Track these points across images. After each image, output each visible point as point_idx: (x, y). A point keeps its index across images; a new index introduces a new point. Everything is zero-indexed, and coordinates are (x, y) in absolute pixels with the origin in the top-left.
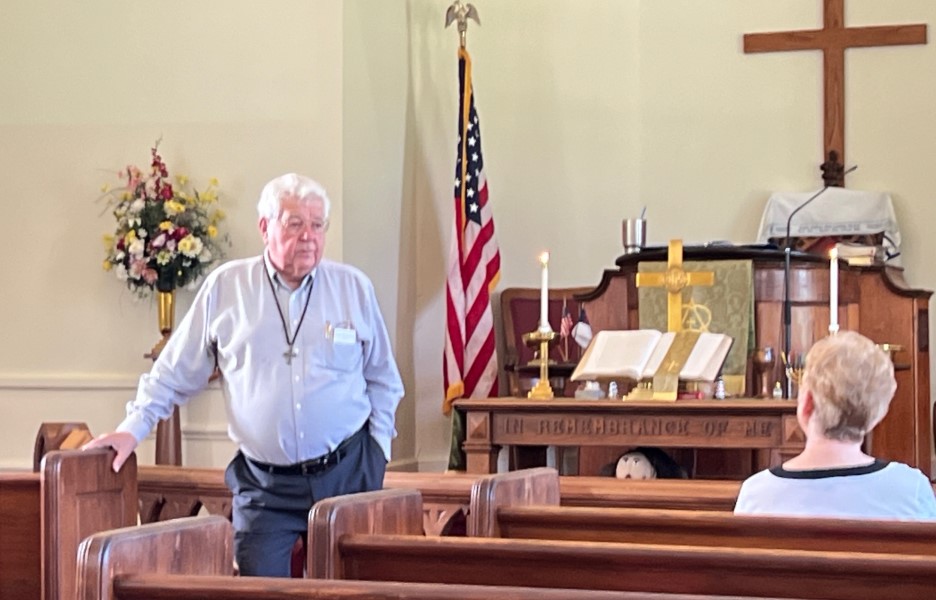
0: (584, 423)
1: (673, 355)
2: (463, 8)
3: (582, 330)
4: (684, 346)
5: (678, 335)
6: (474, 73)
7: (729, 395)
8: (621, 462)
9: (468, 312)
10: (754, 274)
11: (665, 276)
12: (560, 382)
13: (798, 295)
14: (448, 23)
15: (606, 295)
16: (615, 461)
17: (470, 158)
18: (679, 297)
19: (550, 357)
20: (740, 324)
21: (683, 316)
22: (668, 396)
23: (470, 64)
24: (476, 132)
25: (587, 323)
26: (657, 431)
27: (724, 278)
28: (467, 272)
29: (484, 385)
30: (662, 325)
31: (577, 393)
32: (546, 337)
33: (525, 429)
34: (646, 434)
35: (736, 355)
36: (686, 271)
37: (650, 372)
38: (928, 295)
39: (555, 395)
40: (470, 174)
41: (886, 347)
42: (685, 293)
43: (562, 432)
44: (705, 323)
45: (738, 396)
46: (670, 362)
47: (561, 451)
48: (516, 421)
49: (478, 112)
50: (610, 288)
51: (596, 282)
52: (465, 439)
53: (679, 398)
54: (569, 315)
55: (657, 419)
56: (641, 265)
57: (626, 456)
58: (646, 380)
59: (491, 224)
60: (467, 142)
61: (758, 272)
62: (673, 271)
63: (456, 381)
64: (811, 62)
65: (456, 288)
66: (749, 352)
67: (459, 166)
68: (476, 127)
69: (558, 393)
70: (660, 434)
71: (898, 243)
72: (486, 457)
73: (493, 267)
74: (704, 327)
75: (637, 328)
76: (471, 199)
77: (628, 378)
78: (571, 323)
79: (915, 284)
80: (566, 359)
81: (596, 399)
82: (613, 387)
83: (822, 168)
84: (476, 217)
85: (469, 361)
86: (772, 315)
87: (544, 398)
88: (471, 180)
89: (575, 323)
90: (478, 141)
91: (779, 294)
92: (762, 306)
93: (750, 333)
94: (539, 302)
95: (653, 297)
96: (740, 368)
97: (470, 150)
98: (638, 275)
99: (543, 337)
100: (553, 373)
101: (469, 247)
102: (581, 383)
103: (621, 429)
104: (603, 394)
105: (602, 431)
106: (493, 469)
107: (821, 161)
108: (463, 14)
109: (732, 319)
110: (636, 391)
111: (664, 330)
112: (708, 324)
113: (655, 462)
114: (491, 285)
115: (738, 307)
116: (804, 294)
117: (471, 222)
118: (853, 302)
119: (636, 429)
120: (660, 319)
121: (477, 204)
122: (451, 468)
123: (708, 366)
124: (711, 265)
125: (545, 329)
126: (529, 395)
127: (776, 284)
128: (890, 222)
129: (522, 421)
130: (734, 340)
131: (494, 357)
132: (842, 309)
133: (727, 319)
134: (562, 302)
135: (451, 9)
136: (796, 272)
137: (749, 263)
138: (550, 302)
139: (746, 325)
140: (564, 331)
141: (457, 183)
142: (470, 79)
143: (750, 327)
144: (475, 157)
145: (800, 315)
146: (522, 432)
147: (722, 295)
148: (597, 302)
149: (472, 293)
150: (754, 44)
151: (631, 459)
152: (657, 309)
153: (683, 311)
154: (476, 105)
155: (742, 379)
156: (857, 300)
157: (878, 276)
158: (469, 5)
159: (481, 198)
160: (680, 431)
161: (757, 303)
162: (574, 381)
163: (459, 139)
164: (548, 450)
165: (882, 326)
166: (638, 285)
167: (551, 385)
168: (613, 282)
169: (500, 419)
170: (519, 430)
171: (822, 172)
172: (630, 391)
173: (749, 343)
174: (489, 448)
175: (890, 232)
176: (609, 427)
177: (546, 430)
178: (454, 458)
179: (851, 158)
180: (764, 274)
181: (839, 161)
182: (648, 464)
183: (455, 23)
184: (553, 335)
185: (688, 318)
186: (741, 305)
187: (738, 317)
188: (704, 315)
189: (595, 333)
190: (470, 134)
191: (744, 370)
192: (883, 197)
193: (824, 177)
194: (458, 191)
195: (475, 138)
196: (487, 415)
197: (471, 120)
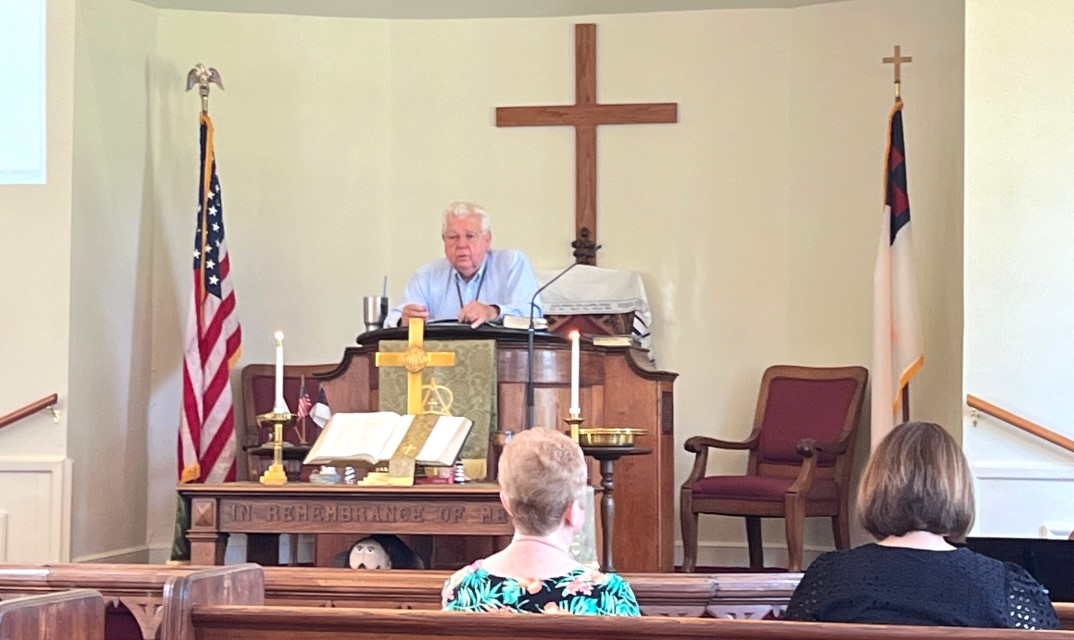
0: (316, 509)
1: (411, 438)
2: (205, 73)
3: (321, 411)
4: (423, 426)
5: (417, 417)
6: (215, 139)
7: (469, 479)
8: (355, 550)
9: (206, 389)
10: (498, 354)
11: (406, 356)
12: (295, 466)
13: (542, 376)
14: (189, 88)
15: (347, 374)
16: (348, 549)
17: (211, 227)
18: (419, 377)
19: (284, 439)
20: (482, 405)
21: (423, 398)
22: (405, 481)
23: (212, 131)
24: (217, 201)
25: (327, 404)
26: (391, 517)
27: (466, 359)
28: (205, 346)
29: (221, 467)
30: (402, 407)
31: (312, 477)
32: (280, 418)
33: (254, 516)
34: (381, 521)
35: (476, 438)
36: (426, 350)
37: (386, 455)
38: (675, 376)
39: (289, 480)
40: (211, 246)
41: (628, 431)
42: (426, 373)
43: (293, 519)
44: (446, 404)
45: (477, 481)
46: (407, 445)
47: (294, 537)
48: (244, 507)
49: (220, 181)
50: (352, 369)
51: (338, 359)
52: (189, 527)
53: (415, 483)
54: (307, 395)
55: (392, 504)
56: (381, 343)
57: (360, 545)
58: (384, 464)
59: (232, 297)
60: (208, 211)
61: (501, 352)
62: (414, 350)
63: (191, 463)
64: (563, 138)
65: (194, 364)
66: (491, 434)
67: (199, 237)
68: (217, 196)
69: (291, 476)
70: (395, 521)
71: (648, 323)
72: (212, 545)
73: (234, 343)
74: (446, 408)
75: (377, 410)
76: (211, 271)
77: (365, 461)
78: (310, 404)
79: (663, 367)
80: (303, 441)
81: (331, 483)
82: (349, 471)
83: (574, 245)
84: (216, 290)
85: (207, 440)
86: (515, 396)
87: (277, 483)
88: (211, 251)
89: (314, 404)
90: (219, 209)
91: (523, 377)
92: (505, 387)
93: (493, 415)
94: (273, 378)
95: (393, 376)
96: (482, 450)
97: (211, 219)
98: (377, 354)
99: (278, 418)
100: (287, 455)
101: (208, 321)
102: (316, 467)
103: (355, 514)
104: (339, 477)
105: (334, 518)
106: (219, 560)
107: (573, 238)
108: (205, 78)
109: (474, 401)
110: (371, 475)
111: (403, 412)
112: (449, 405)
113: (389, 550)
114: (230, 361)
115: (480, 388)
116: (550, 374)
117: (211, 296)
118: (597, 384)
119: (370, 515)
120: (401, 399)
121: (217, 277)
122: (173, 559)
123: (446, 450)
124: (453, 344)
125: (281, 409)
126: (262, 479)
127: (520, 365)
128: (640, 302)
129: (250, 507)
130: (473, 423)
131: (233, 438)
132: (585, 390)
133: (469, 401)
134: (300, 378)
135: (193, 72)
136: (540, 352)
137: (491, 343)
138: (285, 379)
139: (488, 408)
140: (301, 413)
141: (197, 254)
142: (212, 147)
143: (492, 408)
144: (216, 227)
145: (545, 398)
146: (250, 520)
147: (463, 376)
148: (338, 382)
149: (210, 369)
150: (507, 117)
151: (365, 546)
152: (397, 390)
153: (424, 391)
154: (217, 173)
155: (484, 462)
156: (601, 382)
157: (622, 357)
158: (211, 69)
159: (222, 270)
160: (416, 517)
161: (499, 384)
162: (308, 465)
163: (200, 208)
164: (281, 537)
165: (625, 409)
166: (377, 365)
167: (285, 468)
168: (356, 360)
169: (228, 507)
170: (247, 517)
171: (573, 250)
172: (366, 476)
173: (492, 426)
174: (216, 536)
175: (640, 312)
176: (342, 513)
177: (276, 517)
178: (177, 549)
179: (602, 236)
180: (508, 354)
181: (591, 239)
182: (383, 553)
183: (197, 86)
184: (289, 416)
185: (429, 400)
186: (483, 388)
187: (481, 400)
188: (445, 396)
189: (333, 413)
190: (211, 203)
191: (486, 453)
192: (634, 275)
193: (575, 254)
194: (197, 262)
195: (217, 208)
196: (214, 500)
197: (212, 189)
